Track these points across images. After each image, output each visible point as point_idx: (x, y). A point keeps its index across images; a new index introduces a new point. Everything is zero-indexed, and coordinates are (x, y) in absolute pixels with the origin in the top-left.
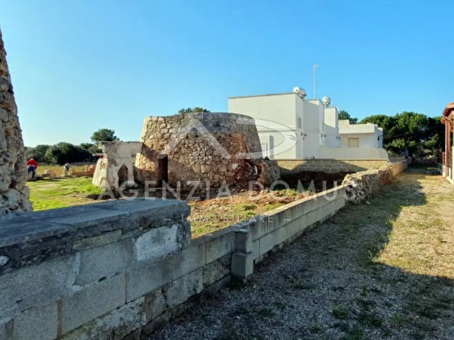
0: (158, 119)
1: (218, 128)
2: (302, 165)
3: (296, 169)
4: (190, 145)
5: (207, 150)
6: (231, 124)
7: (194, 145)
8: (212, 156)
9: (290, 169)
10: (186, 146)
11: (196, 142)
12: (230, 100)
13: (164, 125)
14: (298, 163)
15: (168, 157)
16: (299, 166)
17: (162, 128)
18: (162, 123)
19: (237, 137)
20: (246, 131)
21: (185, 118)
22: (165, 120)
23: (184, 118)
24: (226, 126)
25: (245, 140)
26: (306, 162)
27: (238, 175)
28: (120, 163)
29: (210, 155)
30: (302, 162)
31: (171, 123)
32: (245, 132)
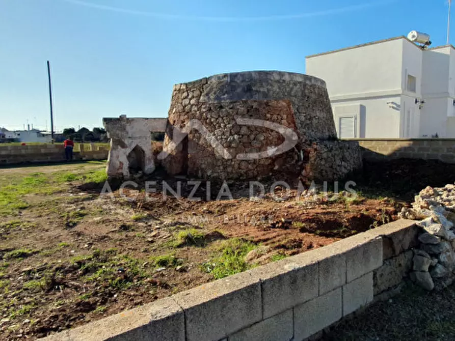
0: (180, 87)
1: (248, 94)
2: (405, 148)
3: (394, 153)
4: (212, 120)
5: (233, 127)
6: (269, 87)
7: (217, 119)
8: (239, 135)
9: (385, 153)
10: (208, 121)
11: (219, 116)
12: (306, 59)
13: (185, 94)
14: (398, 145)
15: (189, 136)
16: (400, 149)
17: (184, 99)
18: (184, 92)
19: (279, 105)
20: (295, 96)
21: (209, 83)
22: (187, 87)
23: (207, 83)
24: (262, 90)
25: (293, 110)
26: (411, 142)
27: (276, 163)
28: (130, 145)
29: (236, 134)
30: (405, 144)
31: (193, 91)
32: (294, 99)
